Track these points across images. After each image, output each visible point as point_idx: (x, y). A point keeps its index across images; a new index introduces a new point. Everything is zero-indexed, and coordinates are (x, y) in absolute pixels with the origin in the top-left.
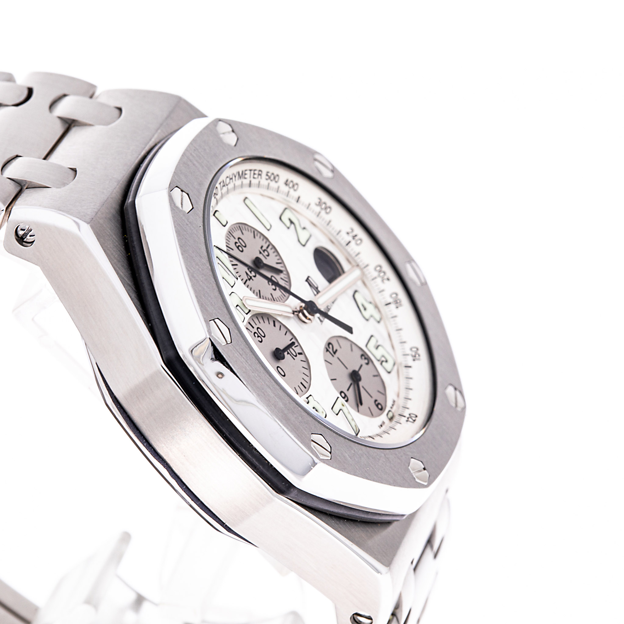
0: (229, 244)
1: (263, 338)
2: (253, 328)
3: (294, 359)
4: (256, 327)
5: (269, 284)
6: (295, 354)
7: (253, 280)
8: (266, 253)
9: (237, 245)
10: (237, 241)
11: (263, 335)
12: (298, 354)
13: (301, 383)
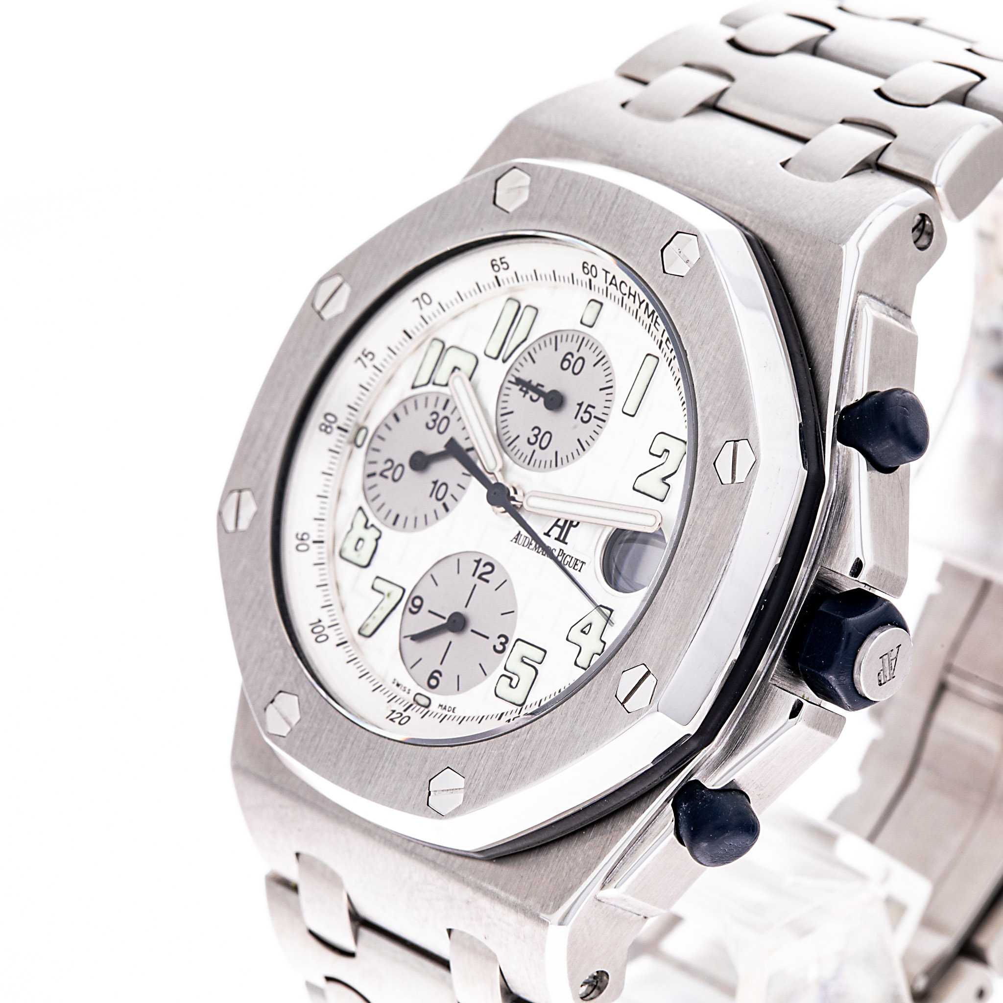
0: (561, 341)
1: (435, 429)
2: (444, 408)
3: (431, 496)
4: (447, 413)
5: (533, 430)
6: (440, 496)
7: (524, 396)
8: (586, 417)
9: (569, 357)
10: (576, 356)
11: (441, 429)
12: (441, 502)
13: (397, 516)
